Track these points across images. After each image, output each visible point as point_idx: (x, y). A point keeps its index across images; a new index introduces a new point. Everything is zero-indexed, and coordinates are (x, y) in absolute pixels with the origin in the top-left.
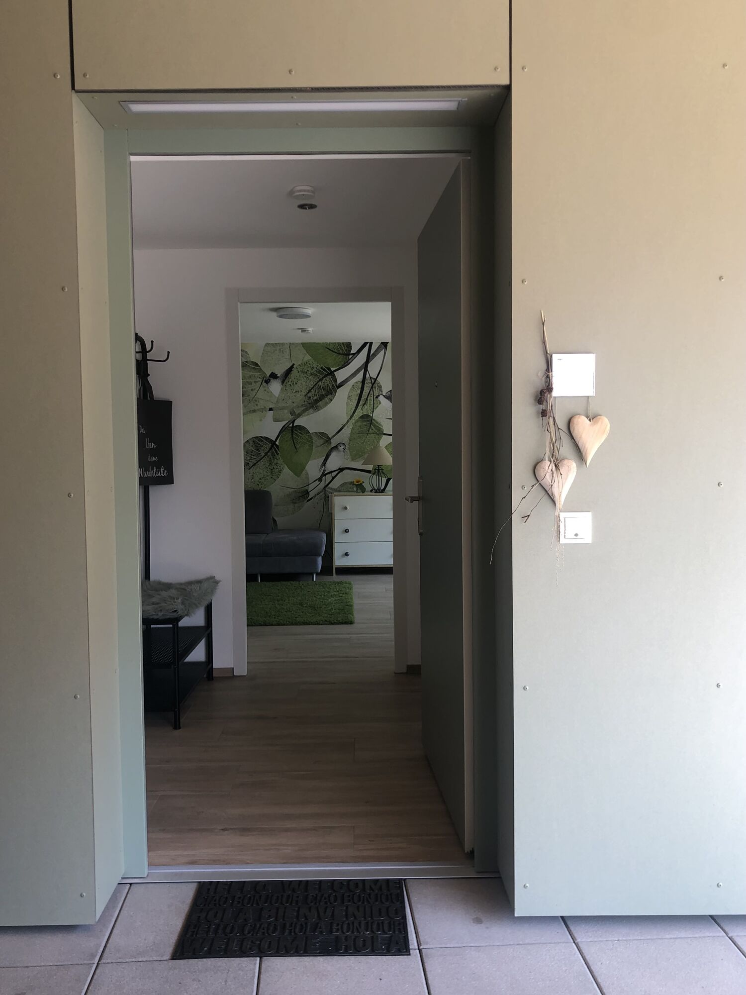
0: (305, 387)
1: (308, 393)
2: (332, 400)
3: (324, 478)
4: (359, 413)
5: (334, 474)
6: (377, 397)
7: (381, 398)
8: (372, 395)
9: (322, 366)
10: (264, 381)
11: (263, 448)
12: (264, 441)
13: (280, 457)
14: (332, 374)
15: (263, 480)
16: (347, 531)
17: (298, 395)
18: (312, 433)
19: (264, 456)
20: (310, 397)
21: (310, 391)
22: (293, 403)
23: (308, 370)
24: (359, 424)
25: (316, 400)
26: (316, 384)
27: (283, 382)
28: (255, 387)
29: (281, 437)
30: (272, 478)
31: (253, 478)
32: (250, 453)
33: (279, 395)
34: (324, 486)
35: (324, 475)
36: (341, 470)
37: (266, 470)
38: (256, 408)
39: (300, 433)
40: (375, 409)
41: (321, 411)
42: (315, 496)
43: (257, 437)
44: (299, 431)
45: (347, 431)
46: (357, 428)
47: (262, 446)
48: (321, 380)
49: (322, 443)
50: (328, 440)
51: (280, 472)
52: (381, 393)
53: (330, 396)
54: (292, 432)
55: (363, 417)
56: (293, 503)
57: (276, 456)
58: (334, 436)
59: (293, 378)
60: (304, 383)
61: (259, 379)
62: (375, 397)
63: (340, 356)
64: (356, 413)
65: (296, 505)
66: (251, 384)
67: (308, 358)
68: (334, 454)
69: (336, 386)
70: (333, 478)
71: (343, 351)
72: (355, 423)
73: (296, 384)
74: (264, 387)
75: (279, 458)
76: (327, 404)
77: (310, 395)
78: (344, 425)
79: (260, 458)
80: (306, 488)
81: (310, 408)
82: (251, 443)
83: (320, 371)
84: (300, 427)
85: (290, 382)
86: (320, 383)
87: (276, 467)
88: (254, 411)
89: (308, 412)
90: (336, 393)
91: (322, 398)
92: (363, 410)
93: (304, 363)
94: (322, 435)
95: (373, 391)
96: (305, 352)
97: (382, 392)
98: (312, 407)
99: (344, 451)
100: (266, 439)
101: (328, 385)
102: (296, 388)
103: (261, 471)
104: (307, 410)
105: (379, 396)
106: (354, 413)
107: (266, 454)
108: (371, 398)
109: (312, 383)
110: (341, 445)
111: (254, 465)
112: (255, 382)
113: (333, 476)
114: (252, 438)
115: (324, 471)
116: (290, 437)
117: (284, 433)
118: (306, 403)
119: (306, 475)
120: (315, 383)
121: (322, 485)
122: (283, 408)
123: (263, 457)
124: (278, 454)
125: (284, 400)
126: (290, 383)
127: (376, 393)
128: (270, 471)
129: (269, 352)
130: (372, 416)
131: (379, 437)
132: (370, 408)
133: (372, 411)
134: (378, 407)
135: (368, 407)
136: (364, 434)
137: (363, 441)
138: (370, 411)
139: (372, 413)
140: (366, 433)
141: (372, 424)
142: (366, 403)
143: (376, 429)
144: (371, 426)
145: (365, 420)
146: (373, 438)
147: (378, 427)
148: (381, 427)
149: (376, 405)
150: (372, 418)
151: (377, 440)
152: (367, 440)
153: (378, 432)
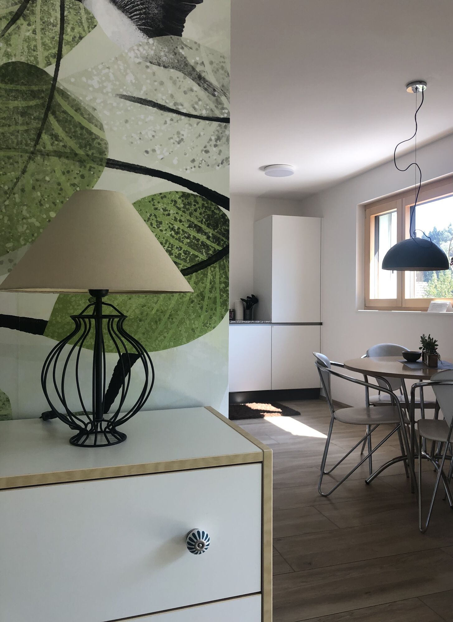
130: (52, 74)
131: (85, 172)
132: (48, 42)
133: (55, 51)
134: (81, 38)
135: (34, 32)
136: (11, 153)
137: (11, 185)
138: (46, 54)
139: (54, 61)
140: (26, 151)
141: (54, 113)
142: (26, 12)
143: (73, 136)
144: (51, 118)
145: (19, 87)
146: (58, 174)
147: (82, 128)
148: (95, 130)
149: (73, 29)
150: (54, 86)
151: (74, 185)
152: (28, 180)
153: (81, 152)
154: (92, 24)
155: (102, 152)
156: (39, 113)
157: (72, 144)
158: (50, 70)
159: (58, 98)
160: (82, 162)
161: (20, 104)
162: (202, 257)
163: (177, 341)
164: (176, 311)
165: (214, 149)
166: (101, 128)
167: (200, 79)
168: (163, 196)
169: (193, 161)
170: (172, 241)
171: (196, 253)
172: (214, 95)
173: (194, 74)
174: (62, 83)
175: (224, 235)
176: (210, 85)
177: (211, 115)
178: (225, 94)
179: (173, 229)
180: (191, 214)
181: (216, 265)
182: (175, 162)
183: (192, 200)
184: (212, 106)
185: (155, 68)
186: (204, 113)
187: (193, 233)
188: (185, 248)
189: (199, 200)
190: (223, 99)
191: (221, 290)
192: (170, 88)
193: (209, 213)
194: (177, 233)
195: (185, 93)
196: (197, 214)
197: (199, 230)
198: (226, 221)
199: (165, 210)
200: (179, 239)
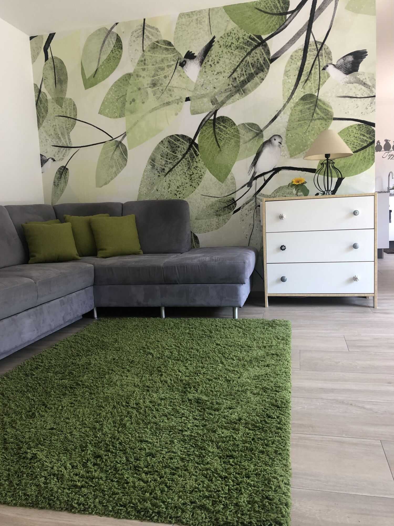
0: (230, 65)
1: (233, 72)
2: (263, 79)
3: (254, 182)
4: (300, 93)
5: (267, 176)
6: (324, 69)
7: (330, 69)
8: (318, 67)
9: (250, 34)
10: (178, 64)
11: (179, 149)
12: (181, 140)
13: (200, 158)
14: (263, 43)
15: (181, 189)
16: (282, 248)
17: (221, 77)
18: (239, 125)
19: (181, 159)
20: (235, 78)
21: (235, 70)
22: (215, 88)
23: (232, 43)
24: (300, 108)
25: (243, 81)
26: (242, 61)
27: (201, 63)
28: (168, 73)
29: (202, 133)
30: (191, 185)
31: (169, 187)
32: (166, 156)
33: (197, 81)
34: (254, 192)
35: (254, 178)
36: (276, 170)
37: (184, 176)
38: (171, 99)
39: (224, 127)
40: (322, 85)
41: (251, 96)
42: (243, 206)
43: (173, 136)
44: (222, 124)
45: (283, 119)
46: (297, 113)
47: (179, 147)
48: (249, 54)
49: (251, 137)
50: (259, 133)
51: (201, 178)
52: (329, 62)
53: (261, 75)
54: (214, 125)
55: (304, 98)
56: (217, 215)
57: (195, 157)
58: (267, 126)
59: (213, 56)
60: (227, 61)
61: (173, 63)
62: (321, 68)
63: (275, 16)
64: (295, 94)
65: (221, 218)
66: (163, 69)
67: (232, 25)
68: (267, 151)
69: (269, 59)
70: (266, 182)
71: (278, 9)
72: (295, 107)
73: (218, 63)
74: (179, 71)
75: (199, 160)
76: (256, 85)
77: (235, 75)
78: (280, 111)
79: (176, 161)
80: (233, 196)
81: (236, 92)
82: (166, 144)
83: (248, 41)
84: (224, 119)
85: (210, 61)
86: (248, 57)
87: (195, 172)
88: (168, 103)
89: (233, 98)
90: (268, 69)
91: (251, 77)
92: (304, 89)
93: (227, 34)
94: (252, 126)
95: (319, 60)
96: (229, 19)
97: (331, 60)
98: (239, 91)
99: (279, 146)
100: (183, 137)
101: (258, 59)
102: (218, 68)
103: (179, 178)
104: (231, 95)
105: (327, 66)
106: (293, 93)
107: (184, 156)
108: (315, 71)
109: (238, 59)
110: (276, 138)
111: (171, 170)
112: (169, 66)
113: (266, 179)
114: (167, 138)
115: (255, 173)
116: (211, 132)
117: (204, 128)
118: (231, 86)
119: (231, 179)
120: (241, 59)
121: (252, 191)
122: (203, 96)
123: (180, 161)
124: (197, 155)
125: (203, 85)
126: (210, 63)
127: (323, 64)
128: (188, 176)
129: (183, 25)
130: (317, 95)
131: (326, 123)
132: (315, 85)
133: (318, 88)
134: (325, 82)
135: (312, 84)
136: (306, 121)
137: (306, 130)
138: (315, 89)
139: (317, 91)
140: (310, 120)
141: (317, 107)
142: (309, 78)
143: (323, 112)
144: (317, 109)
145: (307, 101)
146: (319, 125)
147: (326, 109)
148: (329, 109)
149: (323, 80)
150: (317, 99)
151: (323, 127)
152: (310, 128)
153: (325, 117)
154: (329, 76)
155: (332, 116)
156: (313, 108)
157: (323, 115)
158: (316, 94)
159: (318, 102)
160: (326, 120)
161: (308, 106)
162: (365, 144)
163: (356, 173)
164: (356, 163)
165: (370, 107)
166: (331, 108)
167: (365, 84)
168: (351, 126)
169: (362, 113)
170: (355, 141)
171: (363, 144)
172: (370, 89)
173: (363, 83)
174: (319, 97)
175: (373, 136)
176: (368, 85)
177: (368, 96)
178: (374, 88)
179: (355, 137)
180: (361, 131)
181: (370, 147)
182: (356, 114)
183: (361, 126)
184: (369, 92)
185: (349, 85)
186: (366, 96)
187: (362, 137)
188: (359, 142)
189: (364, 125)
190: (373, 89)
191: (372, 155)
192: (354, 90)
193: (368, 129)
194: (356, 138)
195: (359, 90)
196: (363, 130)
197: (364, 136)
198: (374, 131)
199: (352, 131)
200: (357, 140)
